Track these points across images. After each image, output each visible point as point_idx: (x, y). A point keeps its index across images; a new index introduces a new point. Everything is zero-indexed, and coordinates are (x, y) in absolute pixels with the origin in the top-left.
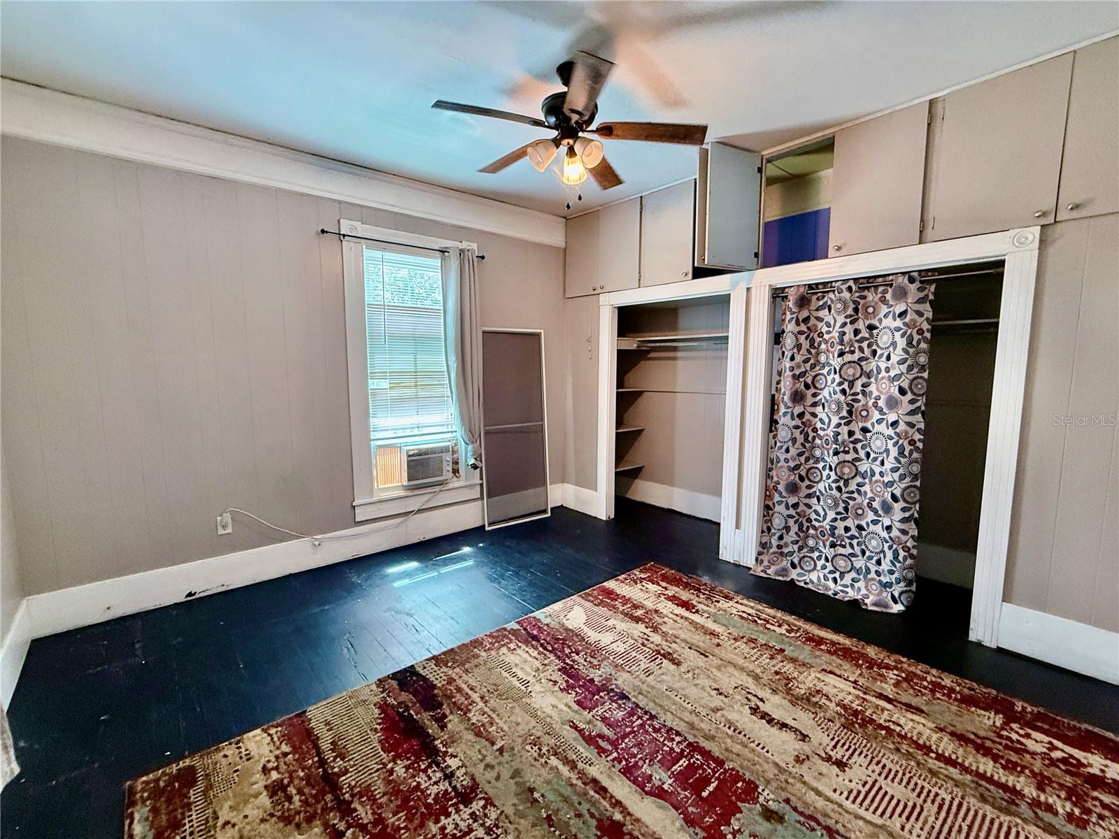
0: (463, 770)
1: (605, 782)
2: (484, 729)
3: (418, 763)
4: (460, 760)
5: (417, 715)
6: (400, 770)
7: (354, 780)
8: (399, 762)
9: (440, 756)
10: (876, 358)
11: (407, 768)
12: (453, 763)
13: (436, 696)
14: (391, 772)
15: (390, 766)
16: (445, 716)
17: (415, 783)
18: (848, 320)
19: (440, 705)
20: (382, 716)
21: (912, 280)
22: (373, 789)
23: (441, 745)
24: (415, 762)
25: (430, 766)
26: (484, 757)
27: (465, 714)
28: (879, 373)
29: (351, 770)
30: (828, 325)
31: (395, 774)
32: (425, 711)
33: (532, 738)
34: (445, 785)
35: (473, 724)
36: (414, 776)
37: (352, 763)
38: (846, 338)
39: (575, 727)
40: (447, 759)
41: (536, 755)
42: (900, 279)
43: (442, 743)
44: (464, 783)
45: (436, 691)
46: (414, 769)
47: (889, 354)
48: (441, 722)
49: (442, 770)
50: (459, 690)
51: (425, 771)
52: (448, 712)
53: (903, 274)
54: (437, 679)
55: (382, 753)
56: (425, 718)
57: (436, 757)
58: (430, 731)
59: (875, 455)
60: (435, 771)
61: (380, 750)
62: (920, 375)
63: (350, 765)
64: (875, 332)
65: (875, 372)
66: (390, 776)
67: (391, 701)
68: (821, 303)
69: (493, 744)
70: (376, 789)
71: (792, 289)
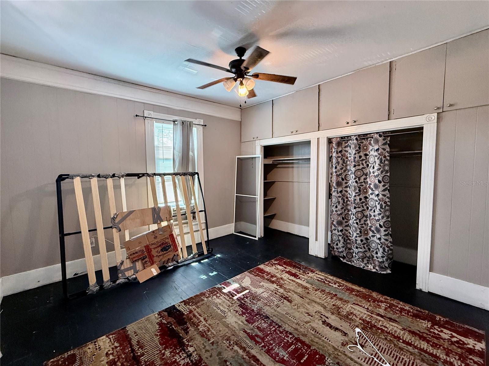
0: (196, 353)
1: (259, 357)
2: (205, 333)
3: (176, 350)
4: (194, 348)
5: (175, 328)
6: (168, 353)
7: (147, 358)
8: (167, 350)
9: (186, 347)
10: (369, 168)
11: (171, 352)
12: (191, 349)
13: (184, 318)
14: (164, 354)
15: (163, 351)
16: (188, 328)
17: (174, 359)
18: (357, 152)
19: (186, 323)
20: (160, 328)
21: (380, 136)
22: (155, 363)
23: (186, 342)
24: (174, 349)
25: (181, 351)
26: (205, 346)
27: (197, 327)
28: (370, 174)
29: (146, 354)
30: (350, 154)
31: (165, 355)
32: (179, 326)
33: (226, 337)
34: (187, 360)
35: (200, 331)
36: (173, 356)
37: (146, 351)
38: (356, 159)
39: (245, 332)
40: (188, 348)
41: (228, 345)
42: (376, 135)
43: (186, 340)
44: (196, 358)
45: (184, 316)
46: (174, 353)
47: (374, 166)
48: (186, 331)
49: (186, 353)
50: (195, 316)
51: (178, 353)
52: (189, 326)
53: (377, 133)
54: (185, 311)
55: (160, 346)
56: (178, 329)
57: (184, 347)
58: (181, 335)
59: (371, 208)
60: (183, 353)
61: (159, 344)
62: (386, 174)
63: (145, 351)
64: (368, 157)
65: (369, 173)
66: (163, 356)
67: (164, 321)
68: (347, 144)
69: (209, 340)
70: (156, 363)
71: (334, 139)
